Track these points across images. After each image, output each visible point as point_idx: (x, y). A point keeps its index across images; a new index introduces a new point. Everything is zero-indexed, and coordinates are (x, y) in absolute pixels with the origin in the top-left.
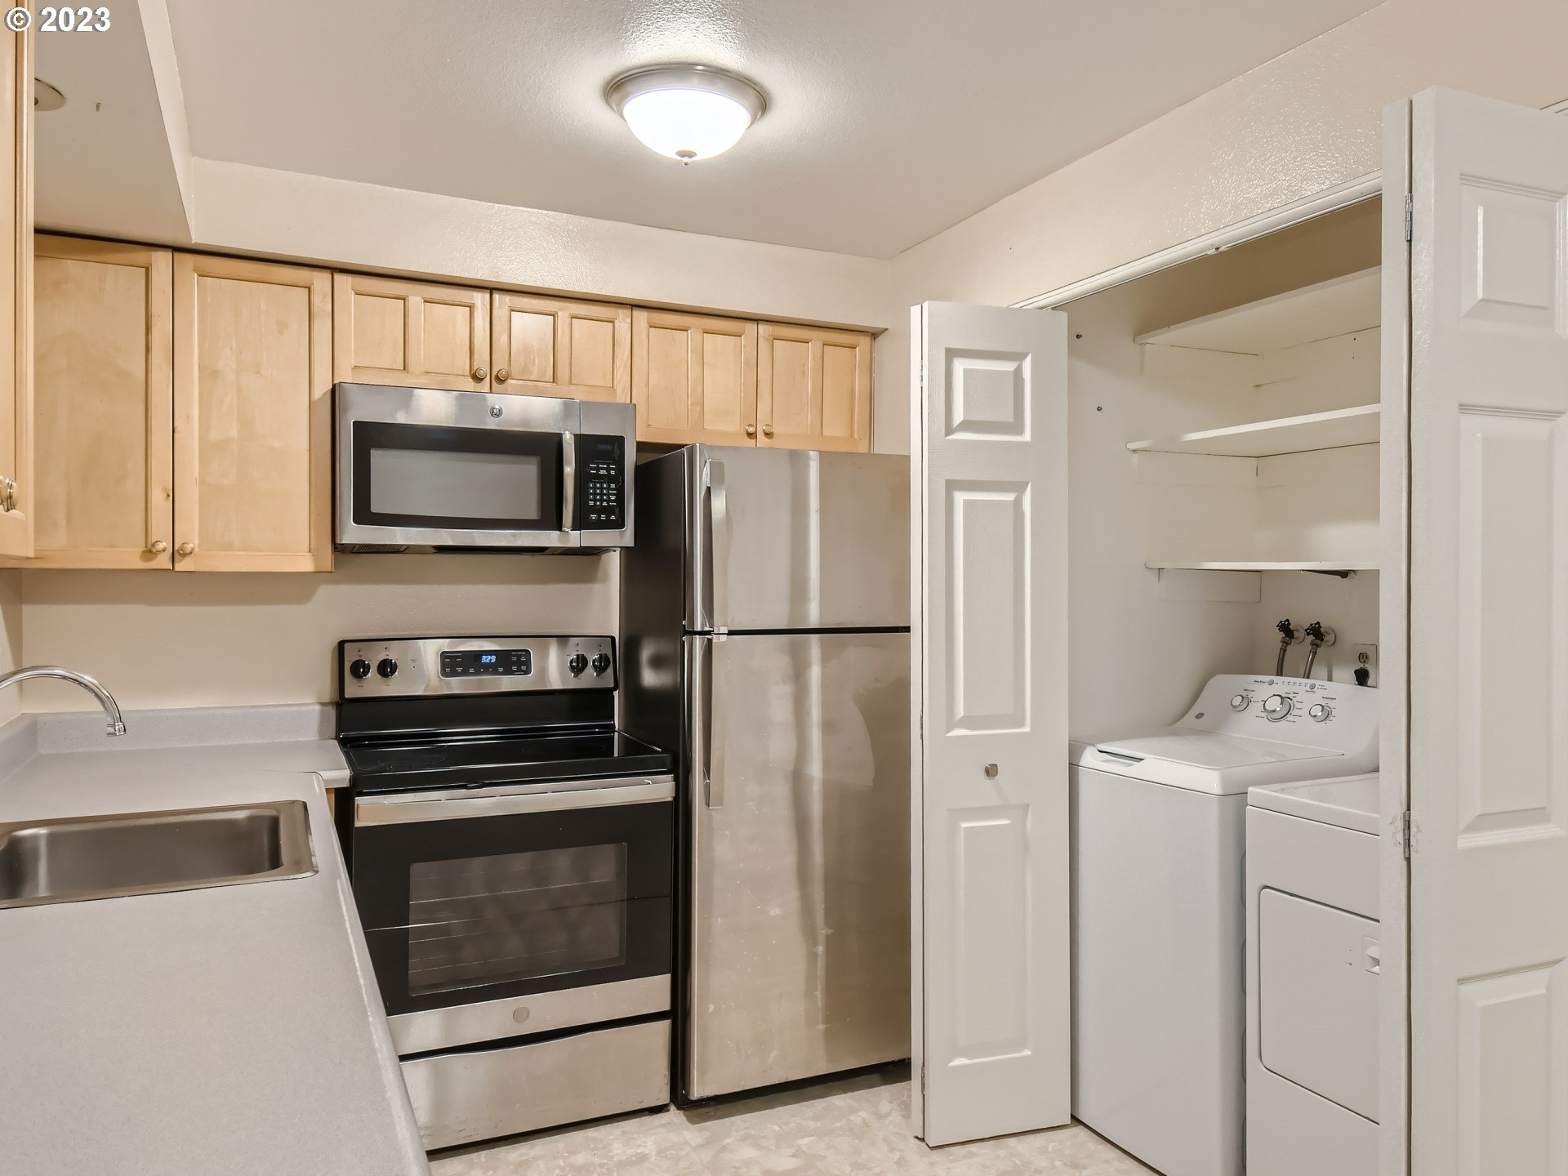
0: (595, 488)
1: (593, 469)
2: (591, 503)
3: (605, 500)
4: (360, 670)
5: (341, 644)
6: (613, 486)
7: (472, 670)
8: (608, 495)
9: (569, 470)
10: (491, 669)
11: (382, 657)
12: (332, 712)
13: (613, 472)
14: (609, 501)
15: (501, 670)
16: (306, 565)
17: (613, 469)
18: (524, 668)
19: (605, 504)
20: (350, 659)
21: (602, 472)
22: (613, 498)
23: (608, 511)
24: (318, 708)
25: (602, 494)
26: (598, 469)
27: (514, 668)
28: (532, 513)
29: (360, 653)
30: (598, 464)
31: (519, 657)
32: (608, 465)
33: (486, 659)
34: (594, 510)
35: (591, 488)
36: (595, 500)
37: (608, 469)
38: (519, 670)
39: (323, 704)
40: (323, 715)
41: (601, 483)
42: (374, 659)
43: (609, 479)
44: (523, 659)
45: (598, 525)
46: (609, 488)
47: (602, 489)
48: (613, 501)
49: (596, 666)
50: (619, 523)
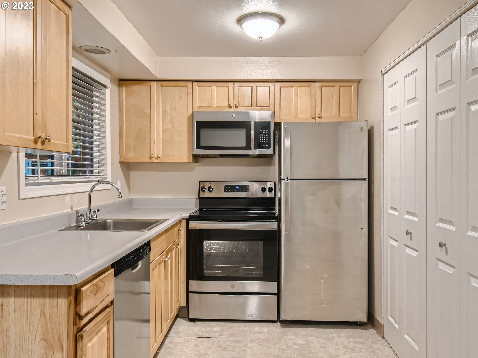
0: (261, 137)
1: (261, 131)
2: (260, 141)
3: (264, 140)
4: (203, 189)
5: (200, 182)
6: (267, 136)
7: (233, 191)
8: (266, 139)
9: (252, 132)
10: (238, 191)
11: (209, 186)
12: (198, 201)
13: (267, 132)
14: (266, 140)
15: (241, 191)
16: (186, 161)
17: (267, 131)
18: (247, 190)
19: (264, 141)
20: (201, 186)
21: (264, 132)
22: (267, 140)
23: (266, 143)
24: (195, 200)
25: (263, 139)
26: (262, 131)
27: (245, 190)
28: (244, 145)
29: (204, 185)
30: (262, 130)
31: (246, 187)
32: (266, 130)
33: (237, 188)
34: (260, 143)
36: (261, 140)
37: (265, 131)
38: (246, 191)
39: (196, 199)
40: (196, 201)
41: (263, 135)
42: (207, 186)
43: (265, 134)
44: (247, 188)
45: (263, 148)
46: (266, 137)
47: (263, 137)
48: (267, 141)
49: (269, 191)
50: (269, 147)
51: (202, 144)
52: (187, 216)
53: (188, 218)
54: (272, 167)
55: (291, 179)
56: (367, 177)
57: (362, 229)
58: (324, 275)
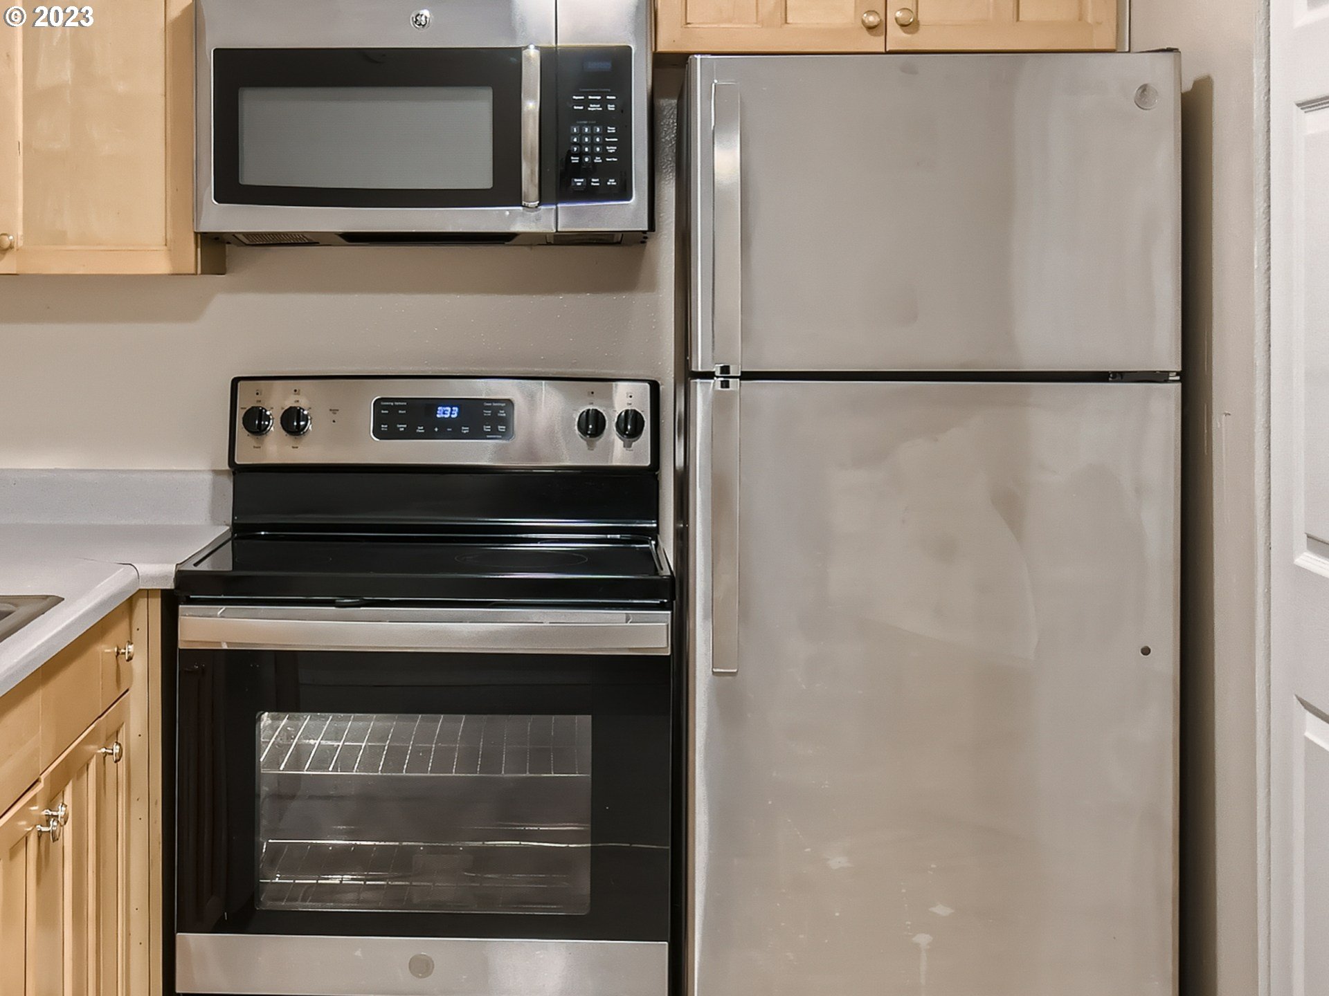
0: (581, 134)
1: (578, 103)
2: (575, 160)
3: (598, 154)
4: (255, 422)
5: (235, 381)
6: (612, 130)
7: (420, 430)
8: (604, 144)
9: (531, 106)
10: (449, 430)
11: (289, 403)
12: (228, 485)
13: (611, 107)
14: (604, 154)
15: (465, 430)
16: (160, 265)
17: (611, 102)
18: (501, 428)
19: (598, 160)
20: (244, 404)
21: (593, 107)
22: (612, 149)
23: (604, 171)
24: (208, 477)
25: (592, 144)
26: (586, 103)
27: (487, 428)
28: (483, 179)
29: (258, 397)
30: (586, 94)
31: (495, 411)
32: (604, 95)
33: (444, 413)
34: (578, 170)
35: (575, 135)
36: (581, 154)
37: (603, 103)
38: (494, 433)
39: (216, 472)
40: (215, 485)
41: (592, 127)
42: (277, 401)
43: (602, 119)
44: (502, 414)
45: (589, 194)
46: (604, 134)
47: (592, 135)
48: (611, 155)
49: (621, 430)
50: (623, 192)
51: (251, 175)
52: (165, 577)
53: (170, 585)
54: (638, 299)
55: (746, 376)
56: (1171, 361)
57: (1146, 651)
58: (930, 909)
